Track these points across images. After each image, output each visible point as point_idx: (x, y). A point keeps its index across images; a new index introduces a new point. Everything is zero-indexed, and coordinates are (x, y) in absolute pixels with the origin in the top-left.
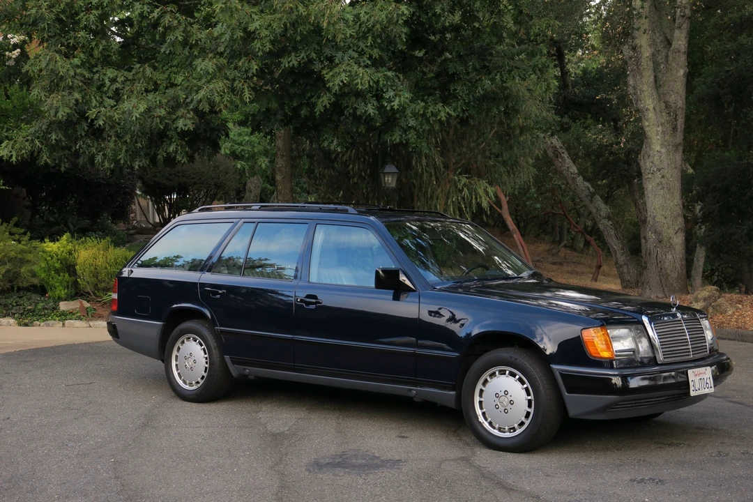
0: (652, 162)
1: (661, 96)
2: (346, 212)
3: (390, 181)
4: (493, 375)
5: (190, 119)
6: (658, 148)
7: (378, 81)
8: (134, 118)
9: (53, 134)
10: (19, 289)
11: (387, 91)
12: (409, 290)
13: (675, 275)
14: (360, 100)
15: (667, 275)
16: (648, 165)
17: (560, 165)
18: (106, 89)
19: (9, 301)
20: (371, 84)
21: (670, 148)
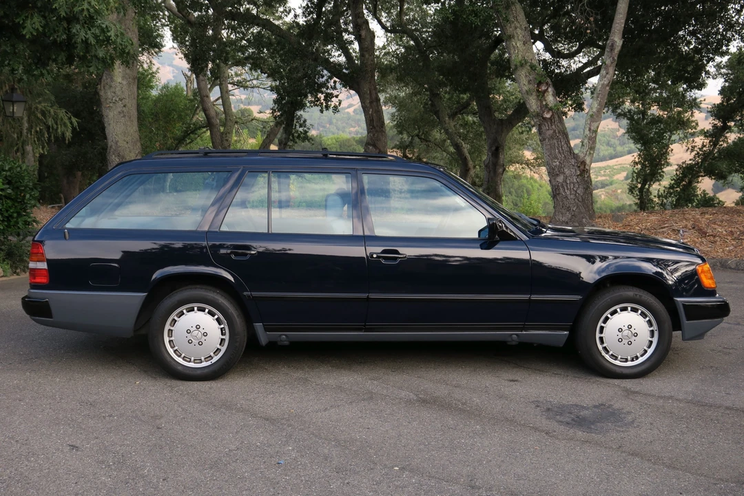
0: (115, 93)
4: (614, 312)
6: (119, 80)
16: (110, 94)
21: (130, 80)
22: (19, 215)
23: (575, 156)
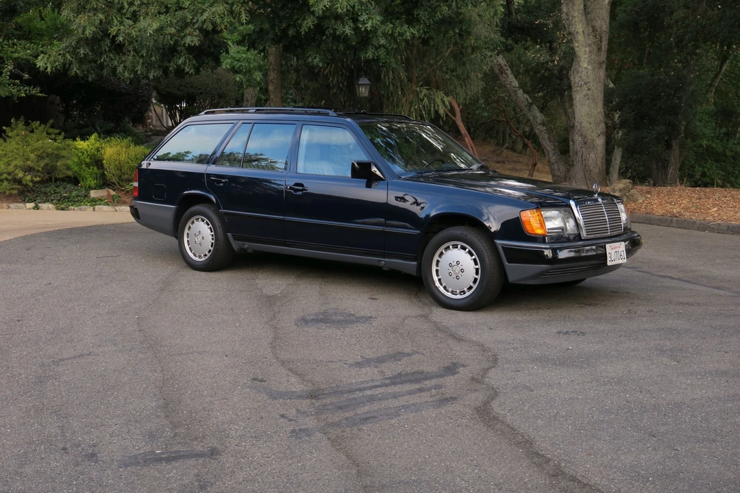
0: (580, 77)
1: (589, 21)
2: (327, 114)
3: (363, 91)
4: (447, 248)
5: (195, 36)
6: (585, 65)
7: (354, 6)
8: (148, 34)
9: (82, 49)
10: (56, 180)
11: (362, 14)
12: (380, 179)
13: (596, 171)
14: (339, 22)
15: (590, 171)
16: (577, 79)
17: (504, 80)
18: (125, 11)
19: (48, 190)
20: (348, 8)
21: (596, 65)
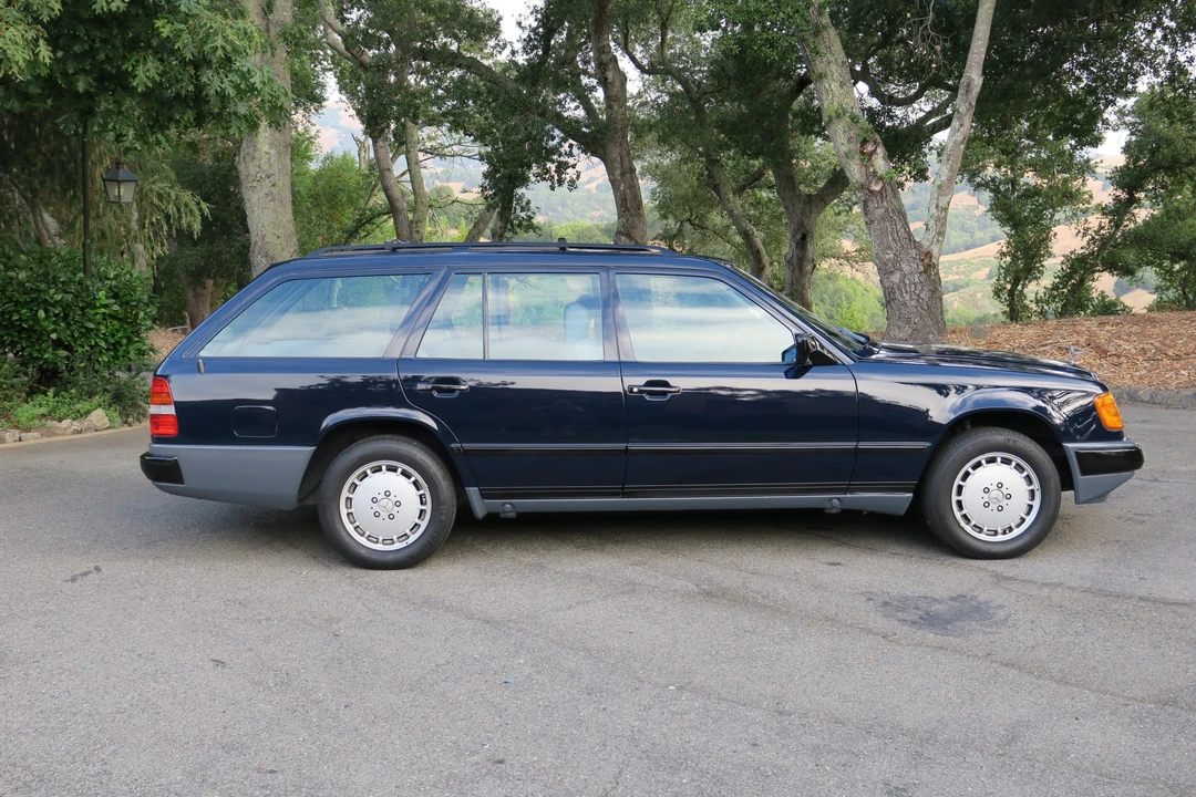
0: (259, 167)
3: (121, 193)
4: (977, 465)
6: (266, 148)
16: (252, 169)
21: (281, 148)
22: (130, 340)
23: (917, 245)
